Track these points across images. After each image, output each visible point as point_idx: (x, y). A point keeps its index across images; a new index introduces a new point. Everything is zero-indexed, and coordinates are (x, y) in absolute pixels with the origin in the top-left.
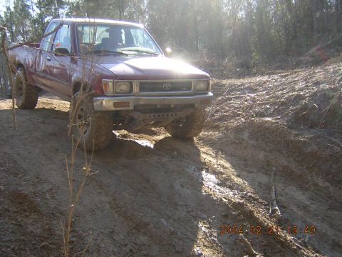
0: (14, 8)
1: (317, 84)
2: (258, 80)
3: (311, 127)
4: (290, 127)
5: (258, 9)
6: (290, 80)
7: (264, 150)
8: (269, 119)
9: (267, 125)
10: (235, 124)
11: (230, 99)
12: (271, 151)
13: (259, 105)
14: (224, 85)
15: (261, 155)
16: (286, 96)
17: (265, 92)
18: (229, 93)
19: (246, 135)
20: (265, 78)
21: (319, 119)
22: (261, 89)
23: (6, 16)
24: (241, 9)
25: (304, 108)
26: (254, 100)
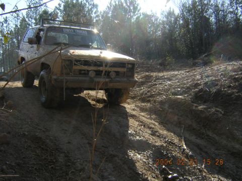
0: (20, 25)
1: (208, 76)
2: (172, 73)
3: (205, 102)
4: (192, 102)
5: (169, 30)
6: (191, 74)
7: (177, 115)
8: (180, 97)
9: (179, 100)
10: (160, 99)
11: (156, 85)
12: (181, 116)
13: (174, 88)
14: (152, 76)
15: (176, 118)
16: (190, 84)
17: (176, 81)
18: (155, 81)
19: (166, 106)
20: (176, 73)
21: (209, 97)
22: (174, 79)
23: (15, 30)
24: (159, 30)
25: (201, 90)
26: (170, 85)
